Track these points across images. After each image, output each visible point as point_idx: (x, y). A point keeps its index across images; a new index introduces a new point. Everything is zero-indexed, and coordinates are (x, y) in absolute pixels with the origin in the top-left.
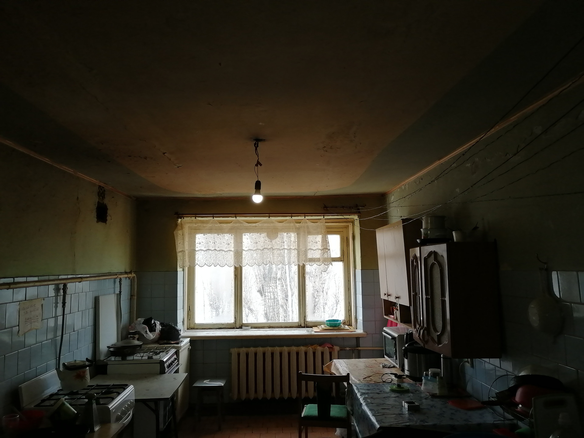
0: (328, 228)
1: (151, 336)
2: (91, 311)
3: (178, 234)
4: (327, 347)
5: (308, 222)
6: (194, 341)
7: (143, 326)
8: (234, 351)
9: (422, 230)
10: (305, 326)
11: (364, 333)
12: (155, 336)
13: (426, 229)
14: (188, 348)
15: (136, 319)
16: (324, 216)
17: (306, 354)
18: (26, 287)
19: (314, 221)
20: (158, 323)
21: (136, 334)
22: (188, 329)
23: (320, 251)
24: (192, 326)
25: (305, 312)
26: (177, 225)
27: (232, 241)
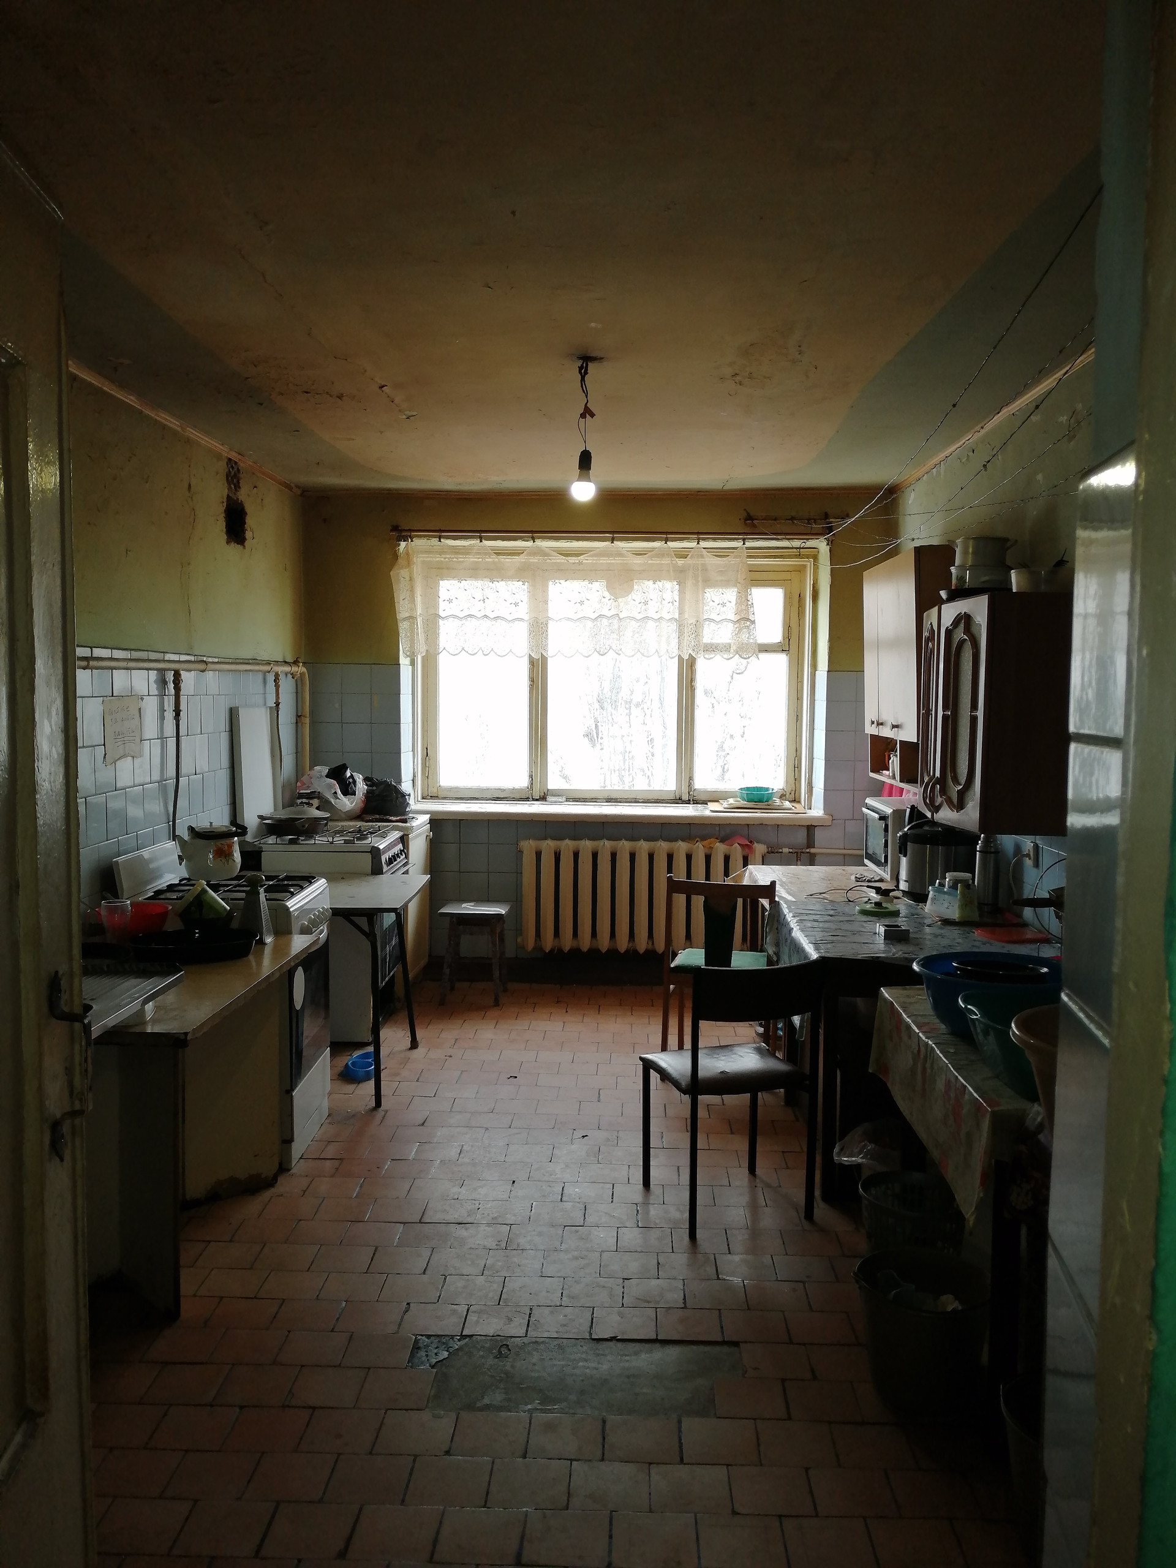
0: (752, 570)
1: (347, 804)
2: (224, 738)
3: (400, 576)
4: (738, 844)
5: (705, 556)
6: (437, 823)
7: (327, 782)
8: (528, 846)
9: (953, 569)
10: (689, 800)
11: (827, 817)
12: (354, 804)
13: (962, 568)
14: (427, 836)
15: (311, 768)
16: (744, 540)
17: (689, 857)
18: (112, 669)
19: (720, 553)
20: (359, 778)
21: (313, 798)
22: (423, 798)
23: (732, 625)
24: (433, 791)
25: (690, 769)
26: (396, 556)
27: (525, 598)
